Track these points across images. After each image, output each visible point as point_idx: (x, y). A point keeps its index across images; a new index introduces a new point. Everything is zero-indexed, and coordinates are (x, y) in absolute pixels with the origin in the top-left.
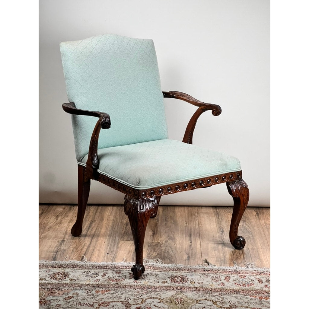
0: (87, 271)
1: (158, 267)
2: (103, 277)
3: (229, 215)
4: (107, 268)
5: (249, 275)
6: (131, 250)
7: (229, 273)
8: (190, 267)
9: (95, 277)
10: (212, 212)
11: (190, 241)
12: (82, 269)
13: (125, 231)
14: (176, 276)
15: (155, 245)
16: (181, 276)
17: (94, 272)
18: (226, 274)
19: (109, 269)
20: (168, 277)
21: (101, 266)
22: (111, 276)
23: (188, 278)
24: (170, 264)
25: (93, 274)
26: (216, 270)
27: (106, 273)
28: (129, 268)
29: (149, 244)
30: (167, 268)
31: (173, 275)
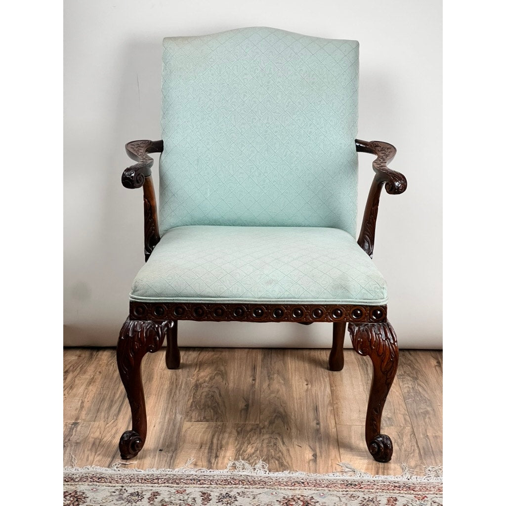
0: (121, 488)
1: (256, 479)
2: (152, 502)
4: (158, 483)
5: (432, 492)
6: (205, 442)
7: (393, 490)
8: (318, 478)
9: (136, 503)
10: (355, 360)
11: (316, 422)
12: (110, 484)
13: (193, 401)
14: (292, 499)
15: (251, 430)
16: (302, 499)
17: (133, 491)
18: (388, 491)
19: (163, 485)
20: (278, 501)
21: (147, 477)
22: (167, 500)
23: (315, 503)
24: (280, 472)
25: (132, 494)
26: (369, 483)
27: (157, 492)
28: (201, 484)
29: (240, 429)
30: (274, 480)
31: (286, 497)
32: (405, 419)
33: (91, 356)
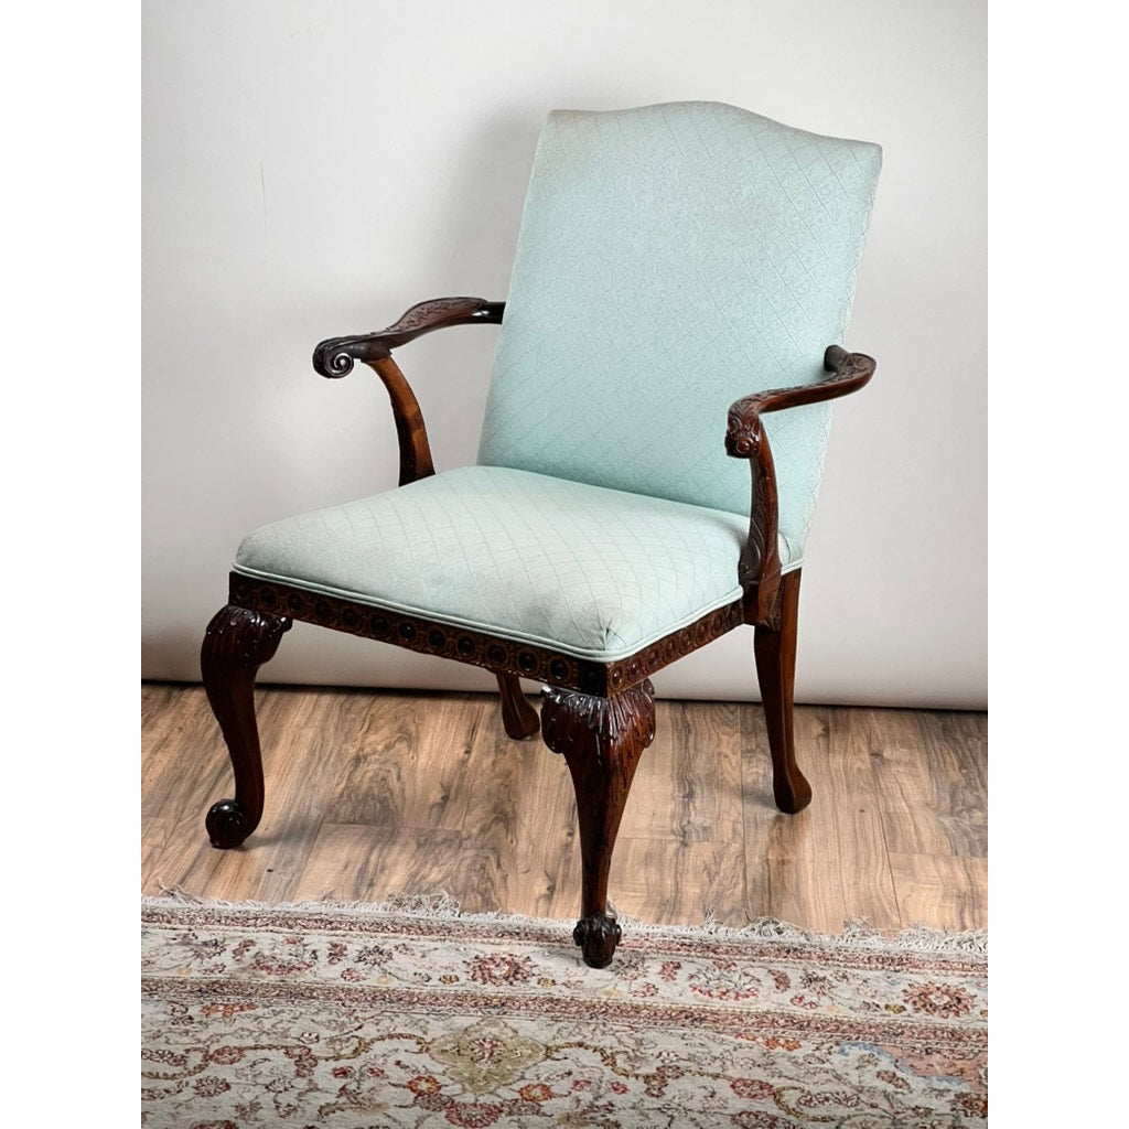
0: (187, 932)
1: (435, 924)
2: (238, 958)
3: (724, 733)
4: (255, 925)
5: (746, 958)
6: (353, 860)
7: (679, 950)
8: (548, 927)
9: (210, 958)
10: (669, 721)
11: (566, 831)
12: (168, 926)
13: (346, 787)
14: (491, 959)
15: (445, 841)
16: (509, 959)
17: (207, 938)
18: (668, 952)
19: (264, 928)
20: (465, 962)
21: (238, 915)
22: (267, 953)
23: (531, 967)
24: (481, 914)
25: (205, 944)
26: (638, 937)
27: (251, 941)
28: (332, 929)
29: (423, 839)
30: (467, 926)
31: (482, 956)
32: (734, 830)
33: (168, 699)
